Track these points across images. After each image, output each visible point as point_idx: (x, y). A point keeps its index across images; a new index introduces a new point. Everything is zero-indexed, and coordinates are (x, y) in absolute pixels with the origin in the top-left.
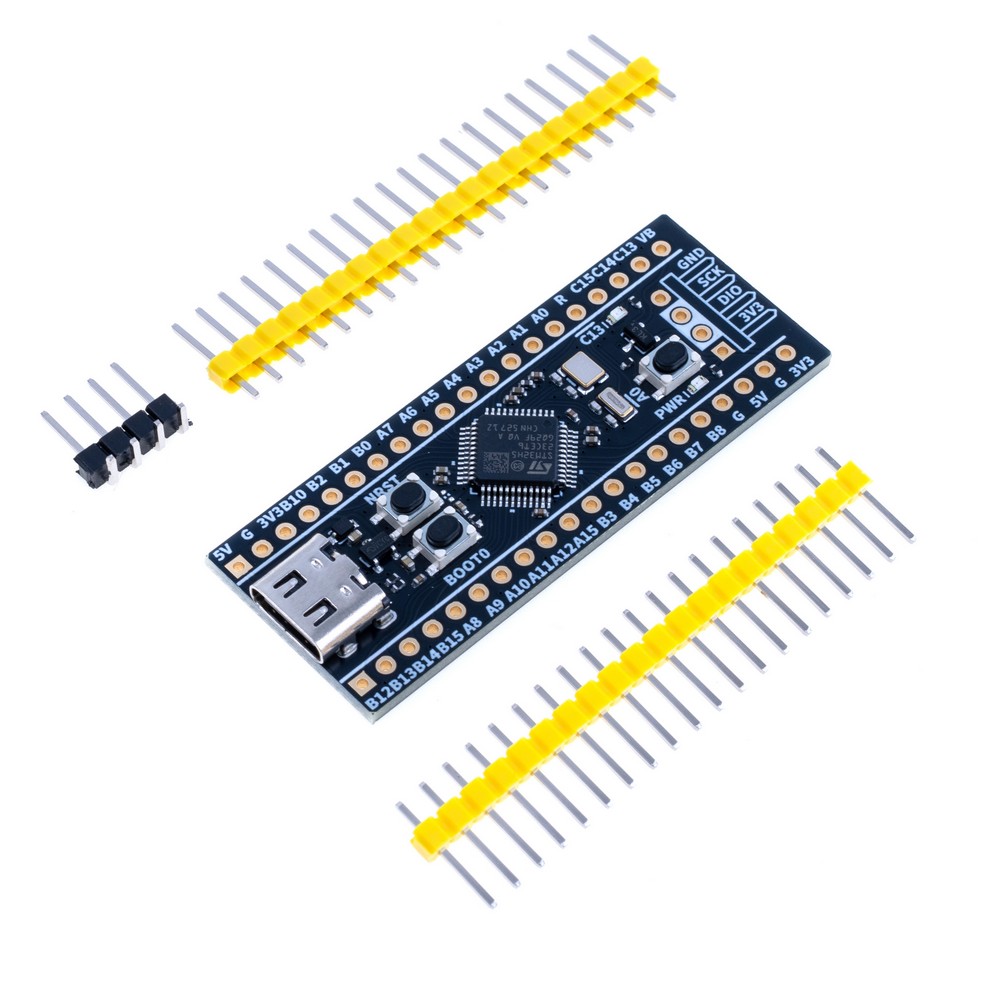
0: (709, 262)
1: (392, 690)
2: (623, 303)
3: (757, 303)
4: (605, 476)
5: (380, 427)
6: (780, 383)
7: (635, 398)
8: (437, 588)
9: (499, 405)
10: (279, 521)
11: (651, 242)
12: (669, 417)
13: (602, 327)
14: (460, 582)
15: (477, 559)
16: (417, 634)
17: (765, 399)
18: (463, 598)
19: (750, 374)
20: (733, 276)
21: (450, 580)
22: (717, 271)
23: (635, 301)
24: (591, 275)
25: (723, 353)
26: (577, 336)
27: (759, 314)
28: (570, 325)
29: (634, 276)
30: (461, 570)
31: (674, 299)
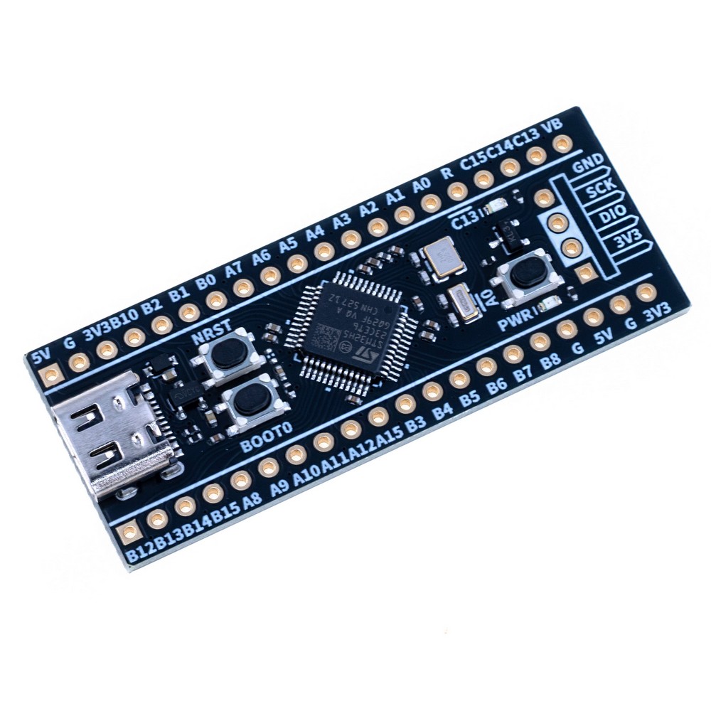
0: (604, 171)
1: (155, 547)
2: (506, 194)
3: (636, 230)
4: (428, 377)
5: (230, 264)
6: (630, 324)
7: (484, 301)
8: (230, 452)
9: (351, 271)
10: (105, 337)
11: (556, 133)
12: (511, 330)
13: (478, 214)
14: (255, 451)
15: (278, 431)
16: (197, 495)
17: (610, 337)
18: (252, 469)
19: (604, 306)
20: (623, 194)
21: (246, 446)
22: (609, 184)
23: (518, 195)
24: (485, 154)
25: (586, 275)
26: (450, 217)
27: (634, 242)
28: (447, 202)
29: (526, 167)
30: (260, 439)
31: (557, 203)
